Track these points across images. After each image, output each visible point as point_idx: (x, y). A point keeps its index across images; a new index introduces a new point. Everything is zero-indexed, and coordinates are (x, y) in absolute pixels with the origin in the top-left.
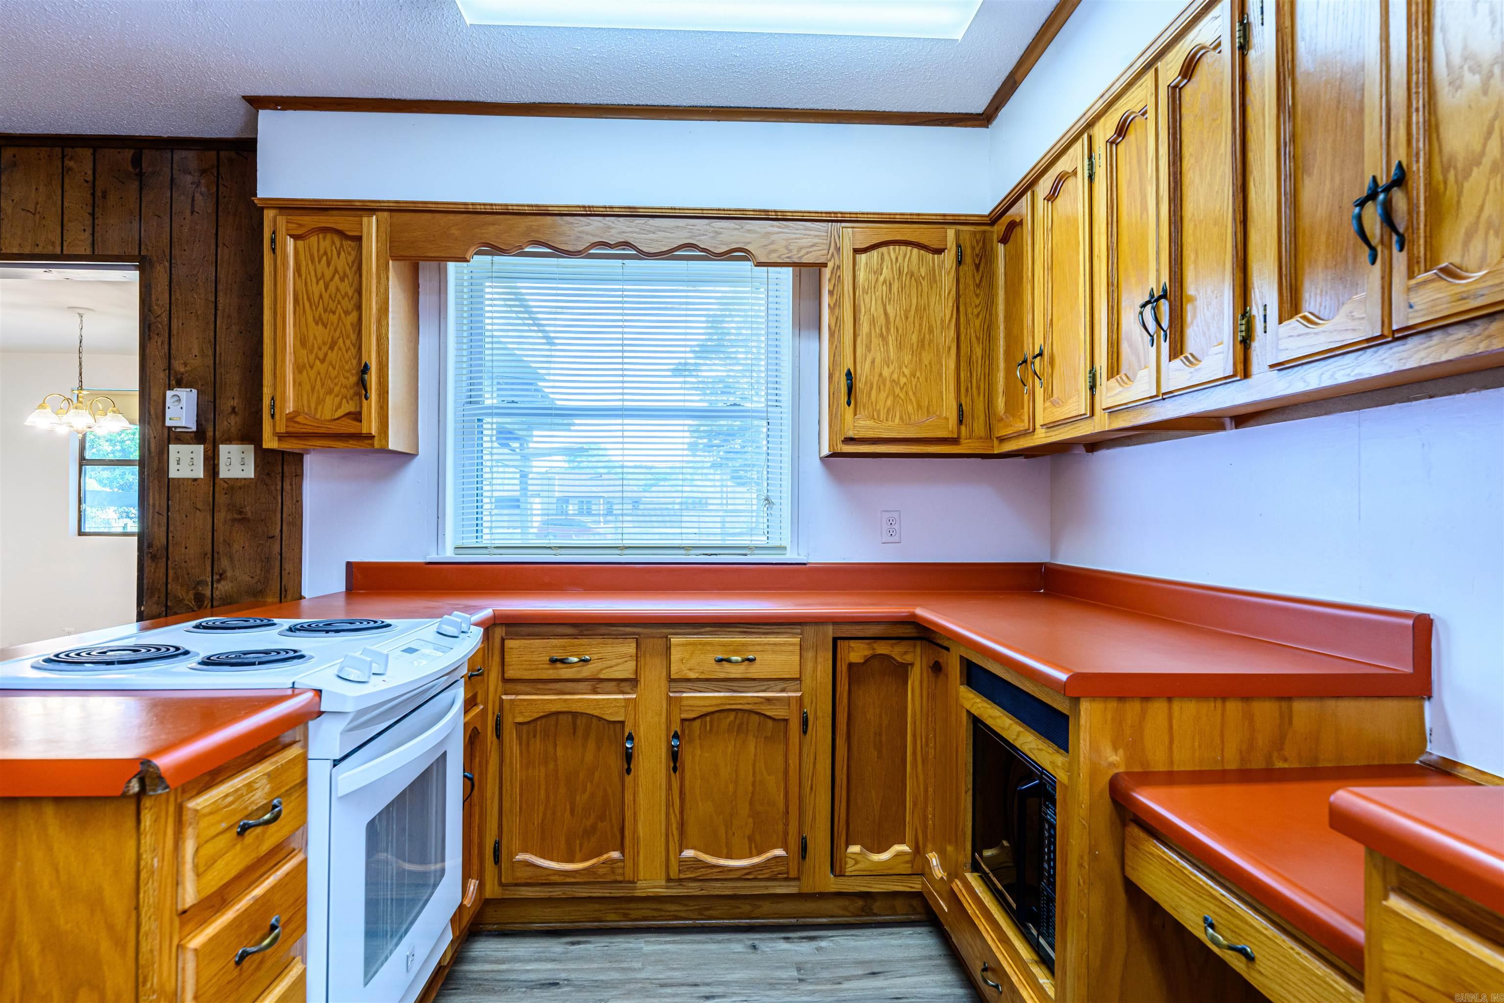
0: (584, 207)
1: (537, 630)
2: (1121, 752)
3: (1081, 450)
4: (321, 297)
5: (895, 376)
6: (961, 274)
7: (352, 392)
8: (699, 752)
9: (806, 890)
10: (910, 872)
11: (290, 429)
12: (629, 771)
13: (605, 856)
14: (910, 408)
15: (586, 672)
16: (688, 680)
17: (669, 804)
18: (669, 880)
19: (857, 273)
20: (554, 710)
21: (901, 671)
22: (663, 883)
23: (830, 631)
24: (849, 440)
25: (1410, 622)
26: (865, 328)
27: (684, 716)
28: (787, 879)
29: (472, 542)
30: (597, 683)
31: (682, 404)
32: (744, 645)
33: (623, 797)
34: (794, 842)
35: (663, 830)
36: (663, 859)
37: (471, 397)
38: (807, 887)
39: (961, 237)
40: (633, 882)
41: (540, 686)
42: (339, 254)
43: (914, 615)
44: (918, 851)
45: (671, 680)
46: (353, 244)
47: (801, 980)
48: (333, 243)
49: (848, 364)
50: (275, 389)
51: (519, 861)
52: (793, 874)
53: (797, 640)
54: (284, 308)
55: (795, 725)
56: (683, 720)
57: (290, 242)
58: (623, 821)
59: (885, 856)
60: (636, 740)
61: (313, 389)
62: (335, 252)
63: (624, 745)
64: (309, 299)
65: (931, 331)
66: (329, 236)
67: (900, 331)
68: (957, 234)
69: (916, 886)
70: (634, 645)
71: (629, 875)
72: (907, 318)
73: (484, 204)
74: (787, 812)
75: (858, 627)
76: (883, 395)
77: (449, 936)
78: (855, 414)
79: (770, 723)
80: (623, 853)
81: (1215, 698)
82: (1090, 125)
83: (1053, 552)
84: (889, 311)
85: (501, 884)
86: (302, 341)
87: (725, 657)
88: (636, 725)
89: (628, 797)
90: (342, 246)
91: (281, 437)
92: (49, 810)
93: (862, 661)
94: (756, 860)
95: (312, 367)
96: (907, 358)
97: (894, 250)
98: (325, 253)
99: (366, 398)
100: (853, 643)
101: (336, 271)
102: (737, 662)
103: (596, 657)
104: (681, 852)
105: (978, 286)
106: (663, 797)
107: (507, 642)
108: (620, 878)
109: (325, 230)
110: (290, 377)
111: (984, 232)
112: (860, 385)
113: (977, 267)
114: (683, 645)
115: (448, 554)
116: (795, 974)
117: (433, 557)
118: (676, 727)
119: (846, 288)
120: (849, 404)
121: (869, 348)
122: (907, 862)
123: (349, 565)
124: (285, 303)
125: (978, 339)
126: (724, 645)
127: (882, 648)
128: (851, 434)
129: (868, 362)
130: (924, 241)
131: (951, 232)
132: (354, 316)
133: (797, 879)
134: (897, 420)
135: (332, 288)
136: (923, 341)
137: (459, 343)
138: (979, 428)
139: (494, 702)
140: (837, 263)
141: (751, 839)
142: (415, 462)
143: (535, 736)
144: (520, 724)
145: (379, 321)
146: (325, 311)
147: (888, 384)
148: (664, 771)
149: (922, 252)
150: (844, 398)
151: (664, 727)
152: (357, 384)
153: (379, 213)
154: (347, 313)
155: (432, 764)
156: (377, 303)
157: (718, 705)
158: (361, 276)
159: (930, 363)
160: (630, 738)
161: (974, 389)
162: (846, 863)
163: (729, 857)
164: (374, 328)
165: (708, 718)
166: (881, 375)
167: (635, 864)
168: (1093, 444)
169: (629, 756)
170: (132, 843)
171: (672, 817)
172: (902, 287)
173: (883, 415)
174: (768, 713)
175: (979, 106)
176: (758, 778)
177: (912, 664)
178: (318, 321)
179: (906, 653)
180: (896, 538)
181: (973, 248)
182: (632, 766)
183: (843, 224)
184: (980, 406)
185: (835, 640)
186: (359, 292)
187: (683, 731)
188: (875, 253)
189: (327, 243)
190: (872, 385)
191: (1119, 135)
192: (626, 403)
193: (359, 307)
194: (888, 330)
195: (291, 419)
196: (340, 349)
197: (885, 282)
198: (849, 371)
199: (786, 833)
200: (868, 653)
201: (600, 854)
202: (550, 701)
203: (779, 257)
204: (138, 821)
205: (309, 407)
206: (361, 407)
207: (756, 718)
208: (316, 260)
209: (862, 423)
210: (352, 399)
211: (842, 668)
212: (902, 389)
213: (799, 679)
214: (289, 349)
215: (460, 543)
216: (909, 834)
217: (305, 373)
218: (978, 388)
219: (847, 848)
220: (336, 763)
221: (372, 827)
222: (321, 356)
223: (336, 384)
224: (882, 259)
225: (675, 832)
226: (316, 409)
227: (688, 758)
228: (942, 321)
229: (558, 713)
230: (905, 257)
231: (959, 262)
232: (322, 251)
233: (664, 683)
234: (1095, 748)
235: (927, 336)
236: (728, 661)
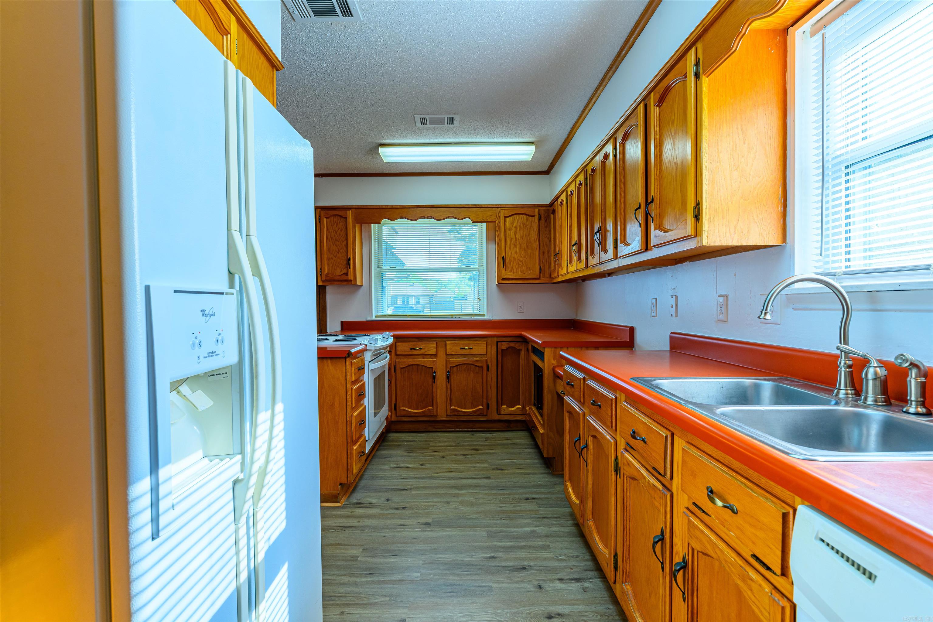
0: (417, 205)
1: (405, 339)
2: (555, 361)
3: (580, 281)
4: (334, 236)
5: (519, 258)
6: (540, 223)
7: (345, 266)
8: (455, 377)
9: (489, 419)
10: (521, 413)
11: (326, 279)
12: (434, 382)
13: (428, 408)
14: (524, 268)
15: (421, 352)
16: (452, 355)
17: (447, 393)
18: (447, 415)
19: (506, 224)
20: (411, 364)
21: (518, 352)
22: (445, 416)
23: (496, 339)
24: (504, 279)
25: (629, 328)
26: (509, 242)
27: (451, 366)
28: (483, 415)
29: (380, 314)
30: (424, 356)
31: (450, 267)
32: (470, 344)
33: (433, 390)
34: (485, 405)
35: (445, 400)
36: (445, 409)
37: (379, 266)
38: (489, 418)
39: (540, 212)
40: (436, 416)
41: (407, 357)
42: (340, 223)
43: (521, 334)
44: (524, 407)
45: (447, 355)
46: (344, 219)
47: (486, 441)
48: (338, 219)
49: (503, 254)
50: (321, 266)
51: (402, 409)
52: (485, 414)
53: (485, 342)
54: (324, 240)
55: (485, 368)
56: (451, 367)
57: (325, 219)
58: (433, 397)
59: (513, 409)
60: (436, 373)
61: (333, 266)
62: (339, 222)
63: (433, 374)
64: (331, 237)
65: (530, 242)
66: (337, 217)
67: (520, 243)
68: (539, 210)
69: (523, 418)
70: (436, 344)
71: (435, 414)
72: (522, 238)
73: (385, 206)
74: (483, 395)
75: (504, 338)
76: (515, 264)
77: (385, 424)
78: (506, 271)
79: (477, 368)
80: (433, 407)
81: (579, 347)
82: (567, 187)
83: (576, 315)
84: (516, 236)
85: (397, 416)
86: (329, 251)
87: (463, 347)
88: (436, 368)
89: (434, 390)
90: (341, 220)
91: (323, 281)
92: (329, 361)
93: (506, 349)
94: (474, 410)
95: (332, 259)
96: (523, 252)
97: (518, 216)
98: (336, 222)
99: (350, 269)
100: (503, 343)
101: (339, 228)
102: (467, 349)
103: (424, 348)
104: (451, 407)
105: (546, 227)
106: (445, 390)
107: (397, 343)
108: (432, 415)
109: (335, 215)
110: (326, 262)
111: (548, 209)
112: (507, 261)
113: (546, 221)
114: (450, 344)
115: (374, 318)
116: (485, 439)
117: (369, 319)
118: (449, 369)
119: (502, 229)
120: (503, 267)
121: (510, 248)
122: (520, 411)
123: (342, 322)
124: (324, 239)
125: (546, 245)
126: (462, 344)
127: (512, 345)
128: (504, 277)
129: (510, 254)
130: (527, 213)
131: (537, 210)
132: (345, 242)
133: (486, 415)
134: (519, 272)
135: (338, 233)
136: (528, 246)
137: (375, 248)
138: (547, 274)
139: (393, 362)
140: (499, 221)
141: (472, 403)
142: (362, 288)
143: (406, 372)
144: (401, 368)
145: (353, 244)
146: (336, 241)
147: (516, 261)
148: (445, 383)
149: (527, 216)
150: (502, 266)
151: (445, 370)
152: (347, 264)
153: (352, 209)
154: (343, 241)
155: (381, 374)
156: (352, 238)
157: (461, 362)
158: (347, 229)
159: (530, 253)
160: (435, 372)
161: (545, 262)
162: (501, 411)
163: (465, 409)
164: (351, 246)
165: (458, 367)
166: (514, 257)
167: (437, 411)
168: (585, 279)
169: (434, 378)
170: (344, 367)
171: (448, 396)
172: (521, 228)
173: (515, 271)
174: (477, 365)
175: (545, 169)
176: (474, 385)
177: (521, 350)
178: (334, 244)
179: (519, 346)
180: (522, 311)
181: (544, 215)
182: (435, 381)
183: (501, 208)
184: (547, 267)
185: (497, 342)
186: (347, 235)
187: (451, 370)
188: (512, 217)
189: (336, 219)
190: (511, 261)
191: (580, 186)
192: (431, 267)
193: (347, 239)
194: (516, 242)
195: (327, 275)
196: (341, 253)
197: (515, 227)
198: (503, 256)
199: (483, 401)
200: (508, 346)
201: (426, 408)
202: (410, 361)
203: (480, 220)
204: (346, 363)
205: (332, 272)
206: (348, 271)
207: (473, 366)
208: (333, 225)
209: (508, 273)
210: (345, 269)
211: (500, 351)
212: (521, 262)
213: (486, 354)
214: (325, 253)
215: (377, 314)
216: (521, 402)
217: (330, 261)
218: (546, 261)
219: (502, 406)
220: (370, 362)
221: (374, 379)
222: (335, 255)
223: (340, 264)
224: (514, 219)
225: (449, 401)
226: (334, 272)
227: (452, 378)
228: (534, 239)
229: (412, 365)
230: (522, 218)
231: (540, 219)
232: (334, 222)
233: (444, 355)
234: (549, 360)
235: (529, 244)
236: (464, 349)
